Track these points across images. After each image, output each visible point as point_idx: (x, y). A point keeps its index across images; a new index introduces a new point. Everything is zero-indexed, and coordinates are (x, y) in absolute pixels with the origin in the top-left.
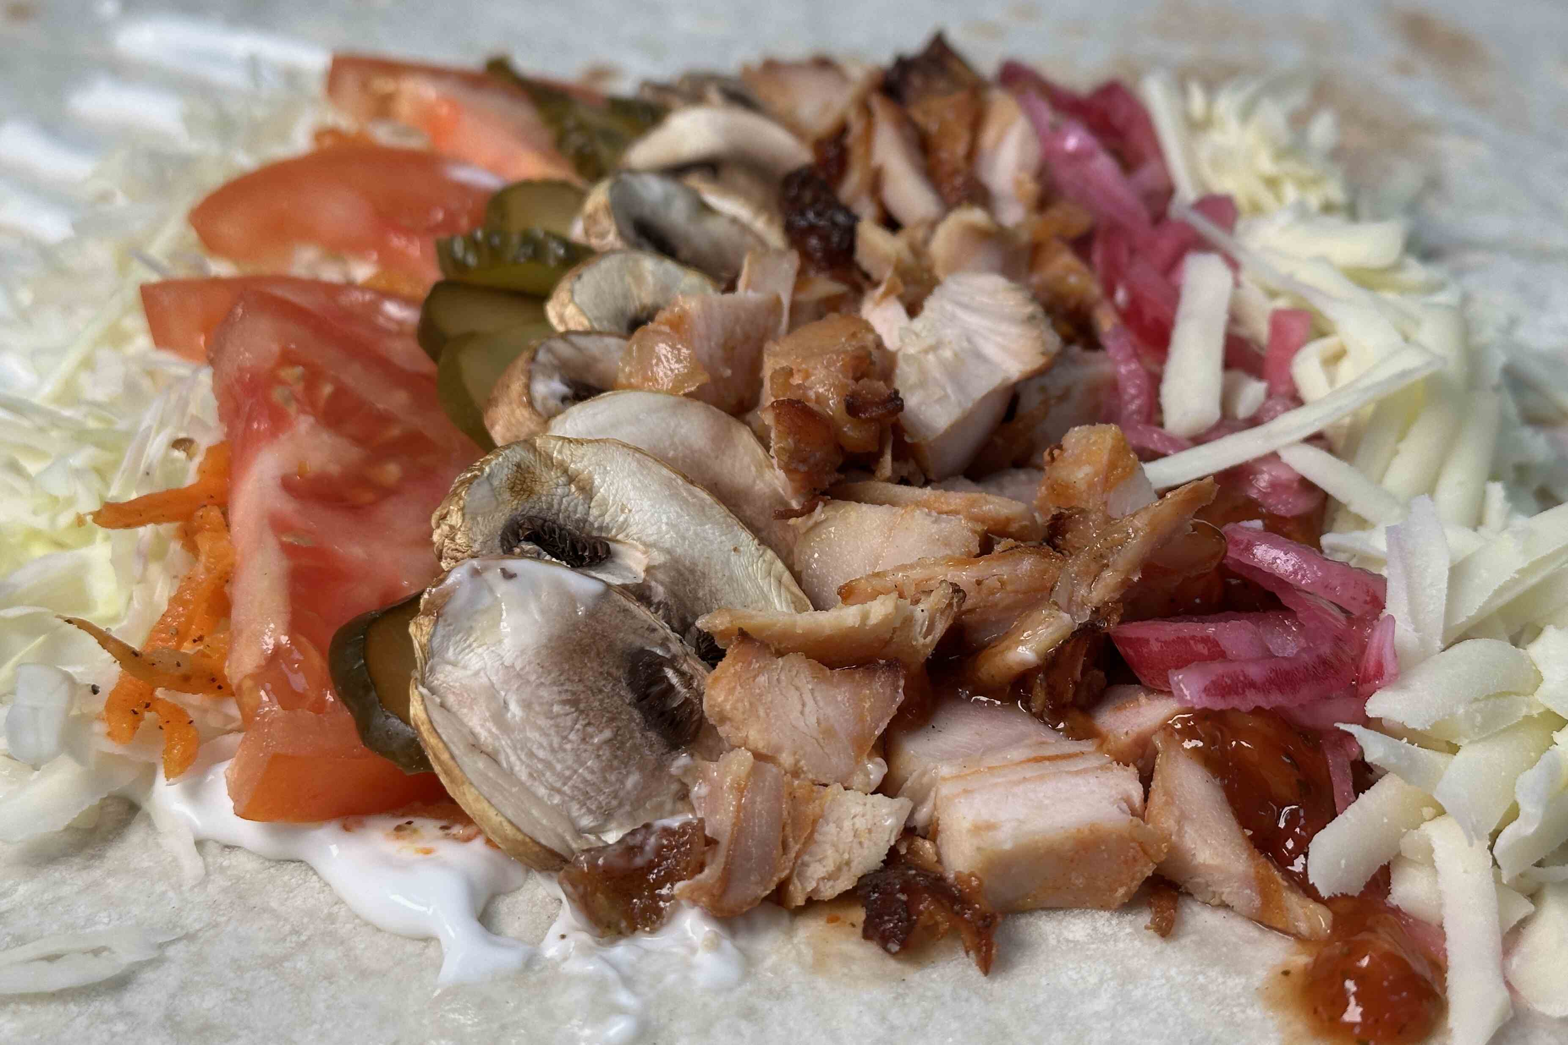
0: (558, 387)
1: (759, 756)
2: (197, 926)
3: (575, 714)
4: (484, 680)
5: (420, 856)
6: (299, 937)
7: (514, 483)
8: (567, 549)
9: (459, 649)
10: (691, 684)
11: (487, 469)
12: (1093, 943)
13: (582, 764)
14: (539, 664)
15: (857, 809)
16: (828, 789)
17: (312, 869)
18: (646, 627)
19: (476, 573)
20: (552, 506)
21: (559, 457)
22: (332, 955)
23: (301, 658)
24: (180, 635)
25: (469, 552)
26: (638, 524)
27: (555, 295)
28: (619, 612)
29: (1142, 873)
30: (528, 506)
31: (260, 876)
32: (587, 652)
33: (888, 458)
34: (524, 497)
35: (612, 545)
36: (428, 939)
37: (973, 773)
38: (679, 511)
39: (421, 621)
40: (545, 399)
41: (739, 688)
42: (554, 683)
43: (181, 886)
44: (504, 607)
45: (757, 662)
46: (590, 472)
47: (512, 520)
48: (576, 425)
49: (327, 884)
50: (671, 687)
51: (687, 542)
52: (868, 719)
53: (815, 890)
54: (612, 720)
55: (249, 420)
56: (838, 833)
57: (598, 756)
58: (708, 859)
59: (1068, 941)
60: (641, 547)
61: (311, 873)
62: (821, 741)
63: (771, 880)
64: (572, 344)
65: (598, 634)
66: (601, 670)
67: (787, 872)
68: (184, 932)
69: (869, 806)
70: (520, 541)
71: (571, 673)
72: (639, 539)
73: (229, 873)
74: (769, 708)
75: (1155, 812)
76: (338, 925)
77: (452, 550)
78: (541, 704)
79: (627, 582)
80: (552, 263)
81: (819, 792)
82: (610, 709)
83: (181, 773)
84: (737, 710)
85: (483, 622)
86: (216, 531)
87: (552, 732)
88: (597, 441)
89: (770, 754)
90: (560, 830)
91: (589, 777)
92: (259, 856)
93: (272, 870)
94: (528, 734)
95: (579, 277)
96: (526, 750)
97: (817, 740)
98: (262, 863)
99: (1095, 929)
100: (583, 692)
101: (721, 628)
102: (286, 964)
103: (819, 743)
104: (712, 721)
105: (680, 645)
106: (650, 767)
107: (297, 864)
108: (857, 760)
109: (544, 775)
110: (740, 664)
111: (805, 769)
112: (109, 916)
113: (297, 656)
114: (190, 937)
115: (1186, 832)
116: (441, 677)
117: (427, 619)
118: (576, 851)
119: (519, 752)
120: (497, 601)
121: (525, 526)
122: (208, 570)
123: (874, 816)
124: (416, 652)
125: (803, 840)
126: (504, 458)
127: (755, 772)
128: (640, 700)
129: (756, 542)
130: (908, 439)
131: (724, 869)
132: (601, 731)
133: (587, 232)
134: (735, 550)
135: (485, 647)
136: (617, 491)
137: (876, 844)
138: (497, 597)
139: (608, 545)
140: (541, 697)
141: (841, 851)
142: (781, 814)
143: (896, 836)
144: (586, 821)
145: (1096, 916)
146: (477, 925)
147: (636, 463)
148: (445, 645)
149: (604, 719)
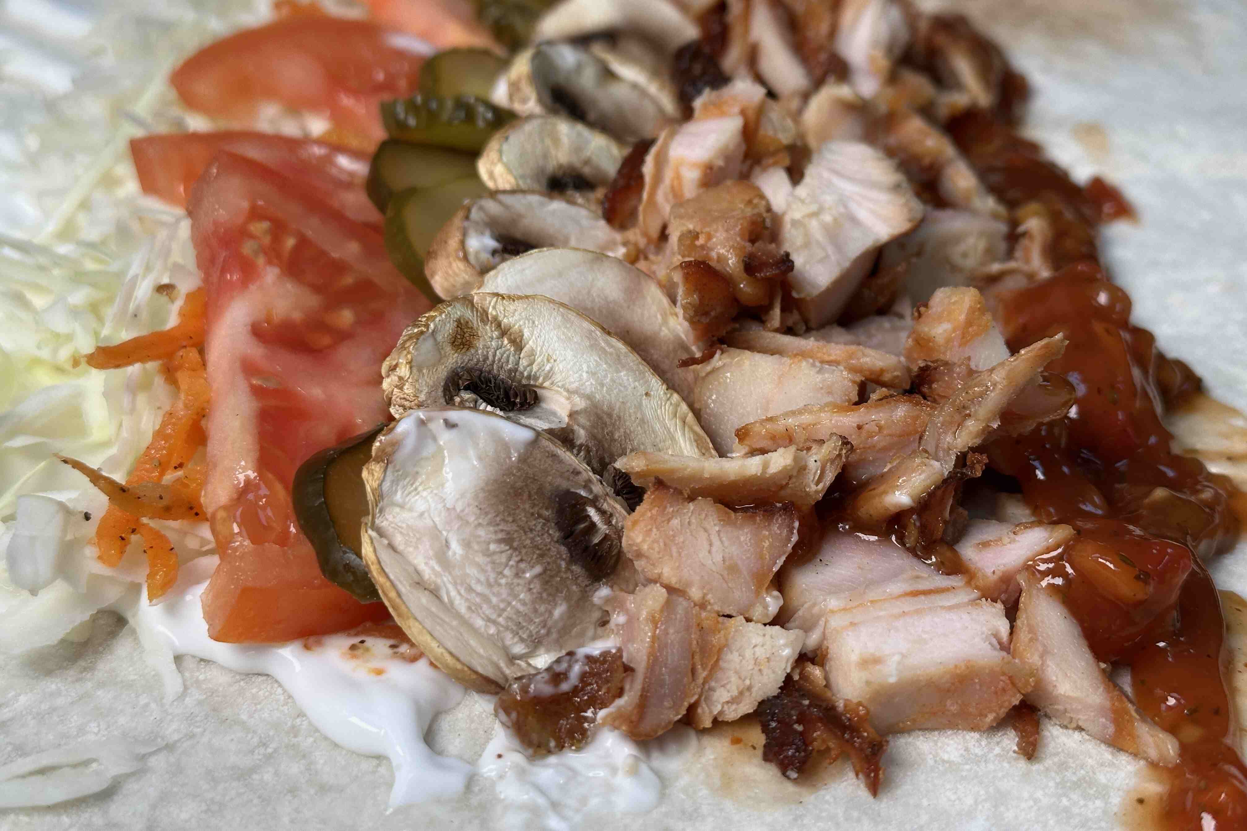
0: (491, 243)
1: (671, 590)
2: (176, 737)
3: (509, 552)
4: (428, 522)
5: (373, 678)
6: (266, 750)
7: (455, 337)
8: (501, 397)
9: (406, 492)
10: (610, 522)
11: (432, 326)
12: (966, 764)
13: (516, 596)
14: (477, 506)
15: (756, 639)
16: (732, 621)
17: (277, 681)
18: (571, 470)
19: (422, 423)
20: (488, 358)
21: (494, 313)
22: (295, 769)
23: (268, 493)
24: (162, 466)
25: (416, 402)
26: (561, 372)
27: (485, 154)
28: (548, 457)
29: (1010, 702)
30: (466, 359)
31: (232, 689)
32: (520, 494)
33: (777, 312)
34: (464, 350)
35: (539, 391)
36: (380, 758)
37: (858, 606)
38: (598, 360)
39: (373, 467)
40: (477, 253)
41: (654, 530)
42: (490, 524)
43: (162, 698)
44: (446, 454)
45: (670, 507)
46: (520, 326)
47: (453, 372)
48: (507, 279)
49: (290, 697)
50: (593, 525)
51: (605, 389)
52: (767, 557)
53: (721, 713)
54: (542, 556)
55: (223, 271)
56: (741, 661)
57: (530, 589)
58: (627, 687)
59: (944, 761)
60: (565, 394)
61: (276, 685)
62: (726, 576)
63: (682, 705)
64: (500, 203)
65: (530, 478)
66: (532, 511)
67: (695, 698)
68: (165, 743)
69: (768, 637)
70: (460, 390)
71: (506, 514)
72: (563, 386)
73: (204, 686)
74: (681, 548)
75: (1021, 648)
76: (300, 739)
77: (401, 399)
78: (478, 543)
79: (553, 426)
80: (481, 124)
81: (723, 623)
82: (540, 547)
83: (161, 595)
84: (653, 549)
85: (426, 469)
86: (194, 370)
87: (489, 568)
88: (527, 297)
89: (681, 588)
90: (495, 658)
91: (521, 608)
92: (231, 671)
93: (242, 683)
94: (468, 571)
95: (507, 138)
96: (465, 585)
97: (722, 575)
98: (232, 677)
99: (967, 749)
100: (516, 531)
101: (637, 469)
102: (255, 776)
103: (724, 579)
104: (629, 556)
105: (600, 486)
106: (575, 598)
107: (265, 678)
108: (757, 593)
109: (481, 608)
110: (656, 509)
111: (712, 601)
112: (99, 726)
113: (264, 491)
114: (169, 747)
115: (1048, 666)
116: (390, 518)
117: (378, 466)
118: (510, 679)
119: (459, 587)
120: (440, 449)
121: (464, 377)
122: (186, 406)
123: (773, 647)
124: (368, 495)
125: (710, 667)
126: (446, 315)
127: (668, 606)
128: (566, 537)
129: (664, 387)
130: (795, 295)
131: (641, 696)
132: (533, 567)
133: (511, 97)
134: (647, 394)
135: (429, 490)
136: (544, 342)
137: (774, 672)
138: (440, 445)
139: (535, 392)
140: (480, 536)
141: (743, 678)
142: (691, 644)
143: (792, 665)
144: (519, 649)
145: (968, 737)
146: (422, 746)
147: (560, 318)
148: (394, 488)
149: (535, 557)
